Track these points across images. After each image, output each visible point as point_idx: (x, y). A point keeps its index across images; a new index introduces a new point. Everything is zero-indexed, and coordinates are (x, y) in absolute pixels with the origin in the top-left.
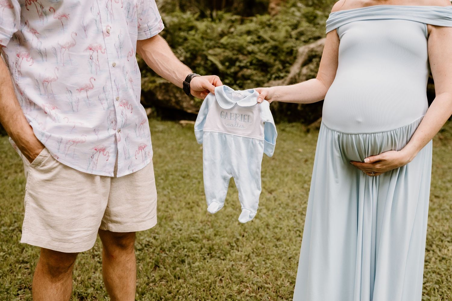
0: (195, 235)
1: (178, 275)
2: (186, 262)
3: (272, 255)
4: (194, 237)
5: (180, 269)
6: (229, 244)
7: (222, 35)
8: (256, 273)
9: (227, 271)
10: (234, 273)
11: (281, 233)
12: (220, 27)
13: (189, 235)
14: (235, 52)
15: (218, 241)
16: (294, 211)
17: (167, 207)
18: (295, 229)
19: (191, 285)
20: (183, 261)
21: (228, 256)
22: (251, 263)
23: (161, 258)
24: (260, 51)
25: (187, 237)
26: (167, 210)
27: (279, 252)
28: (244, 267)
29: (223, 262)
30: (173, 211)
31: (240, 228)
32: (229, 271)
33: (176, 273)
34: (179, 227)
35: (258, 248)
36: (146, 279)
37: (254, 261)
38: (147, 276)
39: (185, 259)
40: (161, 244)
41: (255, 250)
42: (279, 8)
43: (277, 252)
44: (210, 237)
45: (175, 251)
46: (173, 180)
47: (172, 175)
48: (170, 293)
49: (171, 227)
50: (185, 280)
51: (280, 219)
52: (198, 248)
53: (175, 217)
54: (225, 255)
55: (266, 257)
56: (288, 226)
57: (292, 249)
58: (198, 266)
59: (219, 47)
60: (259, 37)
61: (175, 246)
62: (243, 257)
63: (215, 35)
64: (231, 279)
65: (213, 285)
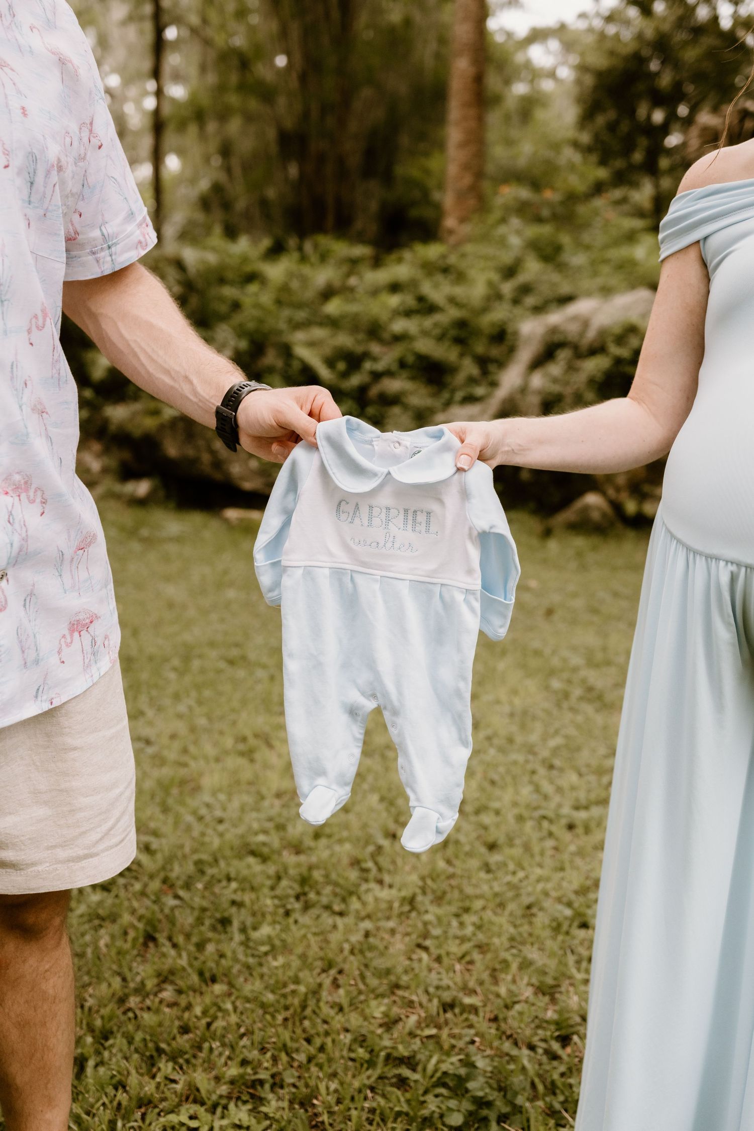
0: (261, 838)
1: (211, 969)
2: (236, 924)
3: (478, 897)
4: (257, 844)
5: (217, 950)
6: (356, 863)
7: (328, 294)
8: (434, 956)
9: (352, 952)
10: (371, 959)
11: (498, 825)
12: (322, 276)
13: (242, 836)
14: (361, 336)
15: (325, 854)
16: (531, 757)
17: (185, 751)
18: (537, 814)
19: (248, 1000)
20: (225, 922)
21: (355, 904)
22: (420, 925)
23: (162, 911)
24: (425, 333)
25: (237, 843)
26: (185, 759)
27: (497, 889)
28: (398, 937)
29: (339, 921)
30: (202, 763)
31: (384, 815)
32: (356, 951)
33: (204, 962)
34: (218, 813)
35: (438, 876)
36: (117, 982)
37: (429, 917)
38: (119, 974)
39: (231, 916)
40: (163, 868)
41: (429, 882)
42: (466, 229)
43: (491, 888)
44: (301, 842)
45: (206, 888)
46: (203, 671)
47: (200, 656)
48: (185, 1030)
49: (194, 813)
50: (231, 984)
51: (493, 783)
52: (269, 877)
53: (207, 782)
54: (344, 900)
55: (460, 904)
56: (515, 804)
57: (533, 878)
58: (269, 937)
59: (321, 324)
60: (421, 299)
61: (202, 872)
62: (396, 905)
63: (309, 294)
64: (363, 977)
65: (312, 1003)
